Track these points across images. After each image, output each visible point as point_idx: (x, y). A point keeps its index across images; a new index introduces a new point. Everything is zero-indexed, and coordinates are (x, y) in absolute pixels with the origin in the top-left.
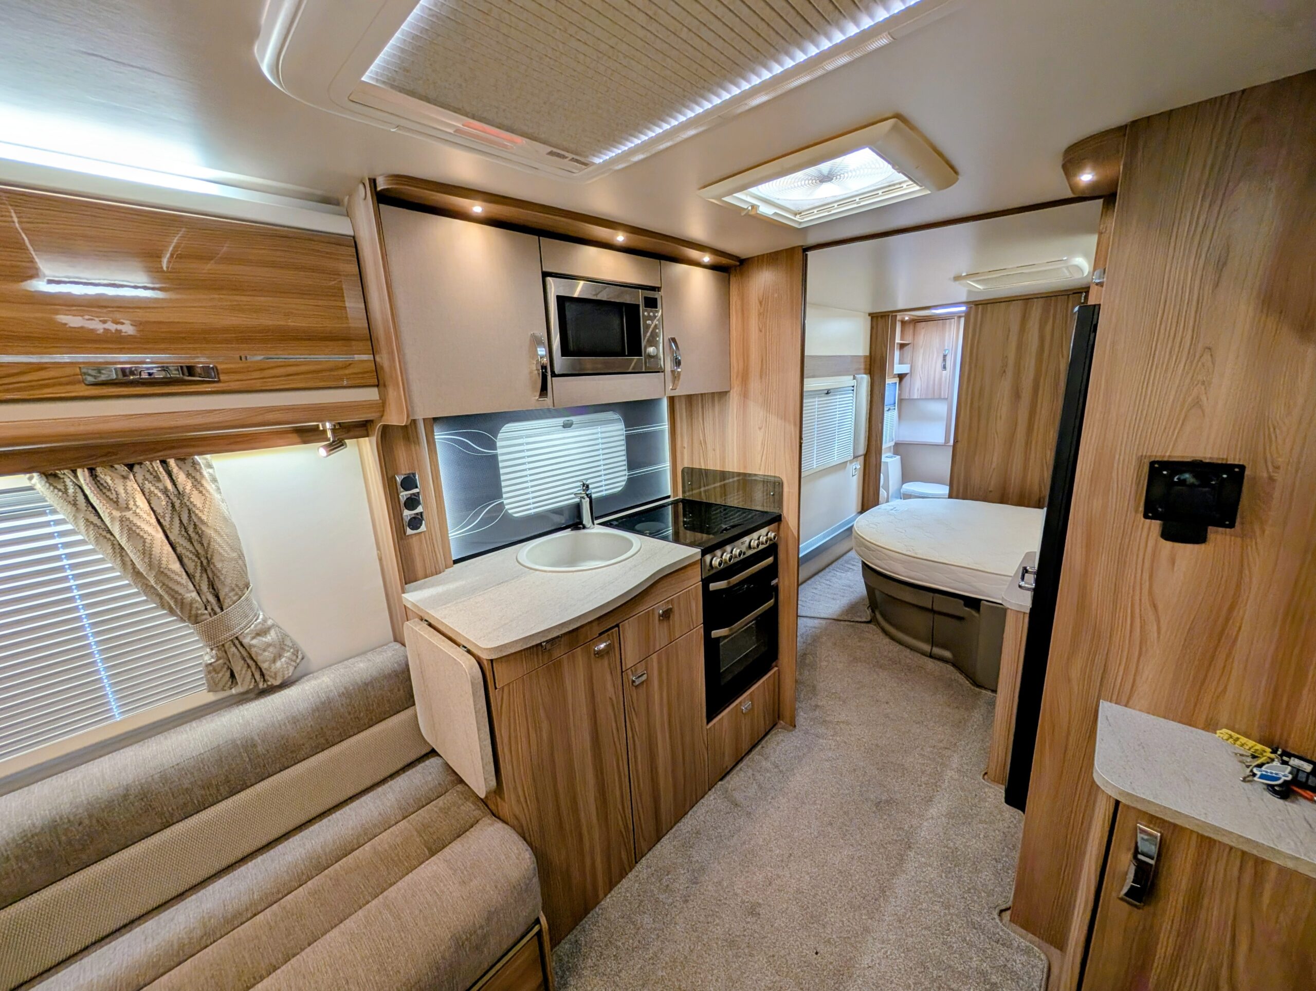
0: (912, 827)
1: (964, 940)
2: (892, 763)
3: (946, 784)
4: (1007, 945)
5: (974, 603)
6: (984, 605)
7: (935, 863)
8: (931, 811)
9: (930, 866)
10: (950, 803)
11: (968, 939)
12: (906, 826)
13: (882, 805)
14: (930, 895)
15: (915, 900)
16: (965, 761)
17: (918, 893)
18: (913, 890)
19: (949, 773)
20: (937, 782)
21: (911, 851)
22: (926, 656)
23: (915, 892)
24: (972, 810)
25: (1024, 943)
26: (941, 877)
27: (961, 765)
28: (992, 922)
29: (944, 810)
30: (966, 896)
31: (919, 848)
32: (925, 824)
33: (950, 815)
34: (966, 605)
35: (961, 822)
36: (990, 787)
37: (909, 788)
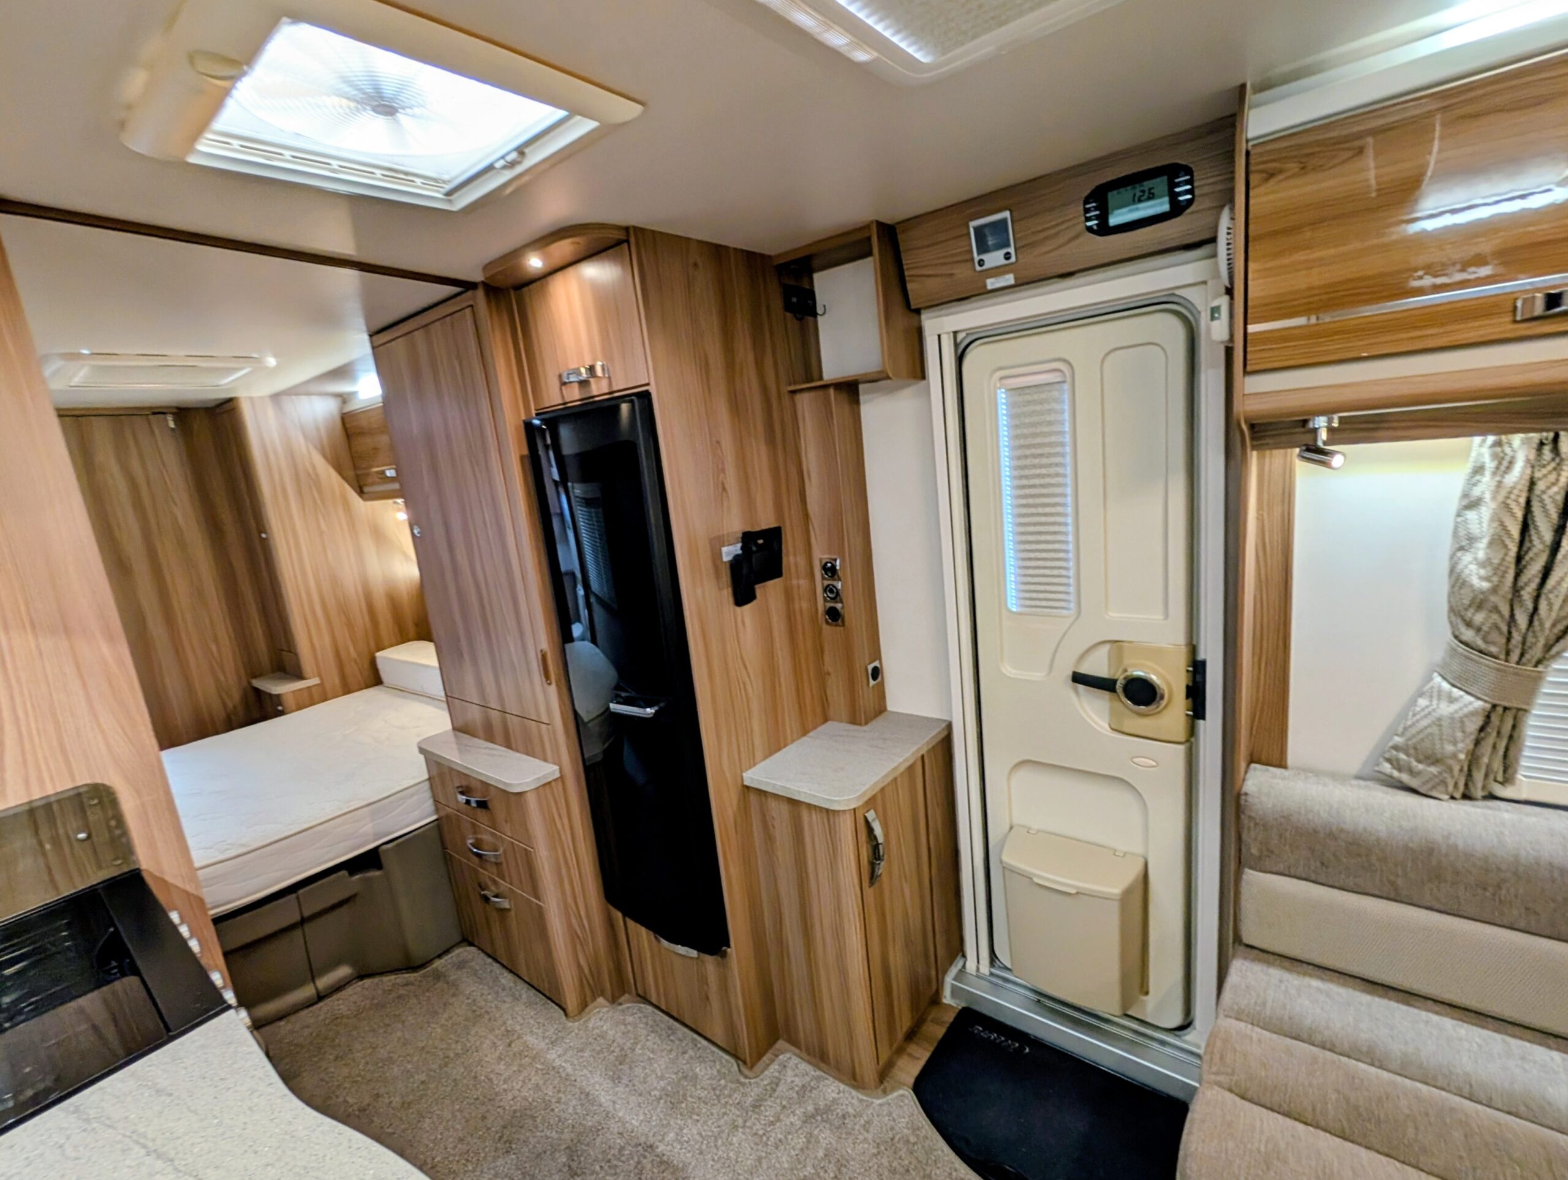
0: (621, 1134)
1: (772, 1123)
2: (504, 1127)
3: (568, 1066)
4: (776, 1083)
5: (369, 860)
6: (388, 850)
7: (679, 1122)
8: (603, 1100)
9: (681, 1129)
10: (599, 1073)
11: (771, 1119)
12: (619, 1141)
13: (574, 1165)
14: (720, 1142)
15: (724, 1164)
16: (541, 1031)
17: (716, 1158)
18: (711, 1163)
19: (552, 1055)
20: (560, 1077)
21: (657, 1147)
22: (316, 1003)
23: (713, 1160)
24: (613, 1052)
25: (775, 1067)
26: (698, 1121)
27: (544, 1038)
28: (755, 1088)
29: (607, 1084)
30: (723, 1101)
31: (654, 1136)
32: (621, 1114)
33: (616, 1079)
34: (352, 873)
35: (628, 1071)
36: (589, 1019)
37: (558, 1116)
